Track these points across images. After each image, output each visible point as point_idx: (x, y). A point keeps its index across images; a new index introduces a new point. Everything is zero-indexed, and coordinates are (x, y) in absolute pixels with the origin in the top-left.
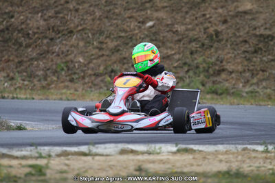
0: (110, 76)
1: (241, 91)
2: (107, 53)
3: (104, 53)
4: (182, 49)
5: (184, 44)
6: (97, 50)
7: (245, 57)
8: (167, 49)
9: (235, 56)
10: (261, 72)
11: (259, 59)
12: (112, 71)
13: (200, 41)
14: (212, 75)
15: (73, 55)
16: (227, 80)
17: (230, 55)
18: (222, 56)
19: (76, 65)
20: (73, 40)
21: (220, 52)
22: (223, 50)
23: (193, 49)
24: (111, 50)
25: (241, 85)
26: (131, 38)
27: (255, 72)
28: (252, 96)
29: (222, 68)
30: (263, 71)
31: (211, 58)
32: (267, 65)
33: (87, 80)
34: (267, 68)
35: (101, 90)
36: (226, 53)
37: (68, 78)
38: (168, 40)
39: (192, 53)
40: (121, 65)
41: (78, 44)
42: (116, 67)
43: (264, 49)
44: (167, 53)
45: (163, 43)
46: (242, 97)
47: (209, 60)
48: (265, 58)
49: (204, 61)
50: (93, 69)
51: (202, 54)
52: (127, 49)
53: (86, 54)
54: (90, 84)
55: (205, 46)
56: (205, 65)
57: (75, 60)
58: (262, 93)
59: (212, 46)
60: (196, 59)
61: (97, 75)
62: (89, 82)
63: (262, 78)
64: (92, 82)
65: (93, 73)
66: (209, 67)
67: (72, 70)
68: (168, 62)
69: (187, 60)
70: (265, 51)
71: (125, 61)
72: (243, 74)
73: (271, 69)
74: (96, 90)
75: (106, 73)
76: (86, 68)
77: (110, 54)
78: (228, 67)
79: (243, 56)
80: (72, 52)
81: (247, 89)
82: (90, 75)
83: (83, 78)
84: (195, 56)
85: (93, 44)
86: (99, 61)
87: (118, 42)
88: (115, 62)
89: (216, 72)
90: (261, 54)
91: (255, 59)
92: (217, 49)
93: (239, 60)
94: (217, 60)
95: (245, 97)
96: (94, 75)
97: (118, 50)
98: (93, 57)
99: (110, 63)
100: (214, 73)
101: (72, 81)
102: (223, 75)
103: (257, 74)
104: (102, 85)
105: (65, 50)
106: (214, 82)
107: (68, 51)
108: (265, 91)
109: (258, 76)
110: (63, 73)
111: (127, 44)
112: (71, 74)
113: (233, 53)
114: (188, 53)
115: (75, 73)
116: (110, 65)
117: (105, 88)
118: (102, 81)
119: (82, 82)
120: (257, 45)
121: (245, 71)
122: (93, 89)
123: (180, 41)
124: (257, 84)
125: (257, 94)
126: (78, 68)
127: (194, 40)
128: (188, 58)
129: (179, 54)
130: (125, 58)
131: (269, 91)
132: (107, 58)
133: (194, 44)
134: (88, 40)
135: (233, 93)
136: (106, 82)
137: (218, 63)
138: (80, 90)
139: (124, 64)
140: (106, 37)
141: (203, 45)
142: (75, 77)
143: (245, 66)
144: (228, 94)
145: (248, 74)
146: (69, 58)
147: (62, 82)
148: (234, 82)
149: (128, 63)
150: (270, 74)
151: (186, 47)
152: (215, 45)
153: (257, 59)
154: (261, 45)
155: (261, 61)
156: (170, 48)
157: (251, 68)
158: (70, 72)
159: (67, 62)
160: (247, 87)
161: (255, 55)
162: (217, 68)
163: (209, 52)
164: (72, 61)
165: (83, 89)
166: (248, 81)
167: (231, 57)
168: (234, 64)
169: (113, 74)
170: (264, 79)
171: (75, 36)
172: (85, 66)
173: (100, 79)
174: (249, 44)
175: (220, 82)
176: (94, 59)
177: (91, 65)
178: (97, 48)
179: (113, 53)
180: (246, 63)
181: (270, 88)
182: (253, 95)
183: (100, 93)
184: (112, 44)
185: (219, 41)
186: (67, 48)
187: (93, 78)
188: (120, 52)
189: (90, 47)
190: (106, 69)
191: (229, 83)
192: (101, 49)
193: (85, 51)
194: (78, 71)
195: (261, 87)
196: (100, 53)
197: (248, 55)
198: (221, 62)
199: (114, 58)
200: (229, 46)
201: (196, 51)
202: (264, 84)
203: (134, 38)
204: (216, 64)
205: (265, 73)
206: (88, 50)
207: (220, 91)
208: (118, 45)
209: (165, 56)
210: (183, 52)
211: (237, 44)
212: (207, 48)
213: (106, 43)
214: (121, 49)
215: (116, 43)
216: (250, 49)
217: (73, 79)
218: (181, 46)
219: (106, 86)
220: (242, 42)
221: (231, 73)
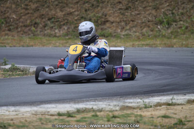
0: (34, 27)
1: (120, 34)
2: (31, 11)
3: (29, 12)
4: (79, 8)
5: (80, 5)
6: (24, 10)
7: (120, 12)
8: (70, 8)
9: (114, 12)
10: (131, 22)
11: (129, 14)
12: (36, 23)
13: (90, 3)
14: (100, 24)
15: (9, 13)
16: (110, 28)
17: (111, 11)
18: (106, 12)
19: (12, 20)
20: (8, 3)
21: (104, 9)
22: (106, 8)
23: (87, 8)
24: (33, 10)
25: (119, 30)
26: (45, 2)
27: (128, 22)
28: (127, 38)
29: (106, 20)
30: (133, 21)
31: (99, 14)
32: (135, 17)
33: (19, 29)
34: (135, 19)
35: (30, 36)
36: (108, 10)
37: (7, 29)
38: (70, 3)
39: (86, 11)
40: (40, 19)
41: (11, 7)
42: (38, 21)
43: (132, 7)
44: (70, 11)
45: (67, 4)
46: (121, 38)
47: (97, 14)
48: (133, 13)
49: (94, 15)
50: (23, 22)
51: (92, 11)
52: (44, 9)
53: (17, 13)
54: (22, 32)
55: (94, 6)
56: (95, 18)
57: (10, 17)
58: (133, 36)
59: (98, 6)
60: (89, 14)
61: (26, 26)
62: (21, 31)
63: (132, 25)
64: (23, 31)
65: (23, 25)
66: (98, 20)
67: (9, 23)
68: (71, 16)
69: (83, 15)
70: (133, 8)
71: (43, 17)
72: (120, 24)
73: (138, 20)
74: (26, 36)
75: (31, 25)
76: (18, 22)
77: (33, 12)
78: (110, 19)
79: (119, 12)
80: (8, 12)
81: (123, 33)
82: (21, 26)
83: (17, 28)
84: (88, 12)
85: (21, 6)
86: (27, 17)
87: (38, 5)
88: (37, 18)
89: (103, 23)
90: (131, 10)
91: (127, 14)
92: (102, 8)
93: (117, 15)
94: (103, 15)
95: (123, 38)
96: (24, 26)
97: (38, 10)
98: (22, 15)
99: (33, 18)
100: (101, 23)
101: (9, 30)
102: (108, 25)
103: (129, 23)
104: (30, 32)
105: (3, 10)
106: (102, 29)
107: (5, 11)
108: (135, 34)
109: (130, 25)
110: (3, 25)
111: (44, 6)
112: (9, 26)
113: (113, 10)
114: (84, 10)
115: (11, 25)
116: (34, 20)
117: (32, 35)
118: (29, 30)
119: (16, 31)
120: (127, 4)
121: (121, 21)
122: (24, 35)
123: (77, 3)
124: (130, 30)
125: (130, 36)
126: (13, 22)
127: (87, 2)
128: (83, 14)
129: (78, 11)
130: (43, 15)
131: (137, 34)
132: (32, 15)
133: (86, 5)
134: (18, 3)
135: (115, 36)
136: (32, 31)
137: (104, 16)
138: (16, 36)
139: (42, 18)
140: (30, 2)
141: (93, 5)
142: (12, 27)
143: (121, 18)
144: (112, 36)
145: (123, 24)
146: (6, 15)
147: (4, 31)
148: (114, 29)
149: (45, 18)
150: (137, 23)
151: (82, 7)
152: (101, 5)
153: (128, 14)
154: (130, 4)
155: (131, 15)
156: (72, 7)
157: (125, 19)
158: (8, 25)
159: (5, 18)
160: (123, 32)
161: (127, 11)
162: (103, 20)
163: (97, 10)
164: (9, 18)
165: (17, 35)
166: (123, 28)
167: (111, 13)
168: (113, 17)
169: (36, 25)
170: (134, 27)
171: (9, 1)
172: (17, 20)
173: (28, 28)
174: (122, 4)
175: (106, 29)
176: (23, 16)
177: (21, 20)
178: (24, 8)
179: (35, 12)
180: (121, 16)
181: (138, 32)
182: (128, 36)
183: (29, 38)
184: (33, 6)
185: (103, 2)
186: (5, 9)
187: (23, 28)
188: (39, 11)
189: (20, 8)
190: (31, 22)
191: (112, 29)
192: (27, 9)
193: (17, 10)
194: (13, 24)
195: (132, 31)
196: (27, 12)
197: (122, 11)
198: (106, 16)
199: (36, 15)
200: (109, 6)
201: (89, 9)
202: (134, 29)
203: (47, 1)
204: (102, 18)
205: (134, 22)
206: (18, 10)
207: (106, 35)
208: (38, 7)
209: (69, 12)
210: (80, 10)
211: (115, 4)
212: (95, 7)
213: (30, 5)
214: (40, 9)
215: (36, 5)
216: (123, 7)
217: (10, 29)
218: (79, 6)
219: (33, 33)
220: (117, 3)
221: (112, 23)
